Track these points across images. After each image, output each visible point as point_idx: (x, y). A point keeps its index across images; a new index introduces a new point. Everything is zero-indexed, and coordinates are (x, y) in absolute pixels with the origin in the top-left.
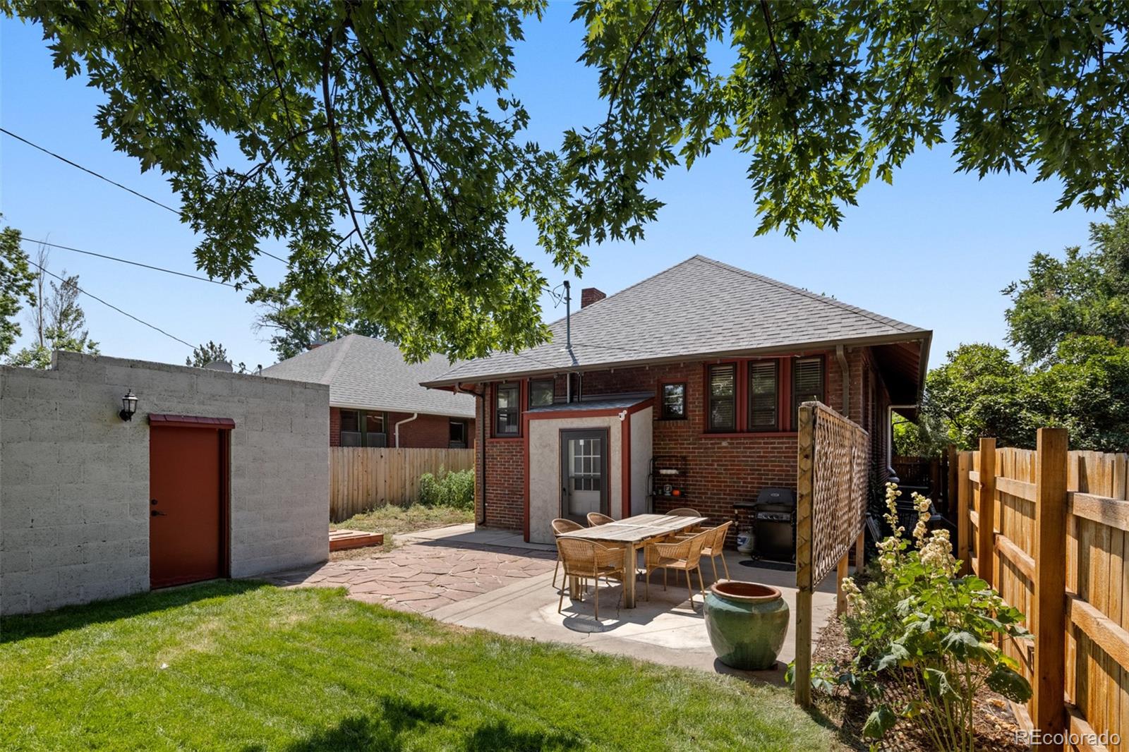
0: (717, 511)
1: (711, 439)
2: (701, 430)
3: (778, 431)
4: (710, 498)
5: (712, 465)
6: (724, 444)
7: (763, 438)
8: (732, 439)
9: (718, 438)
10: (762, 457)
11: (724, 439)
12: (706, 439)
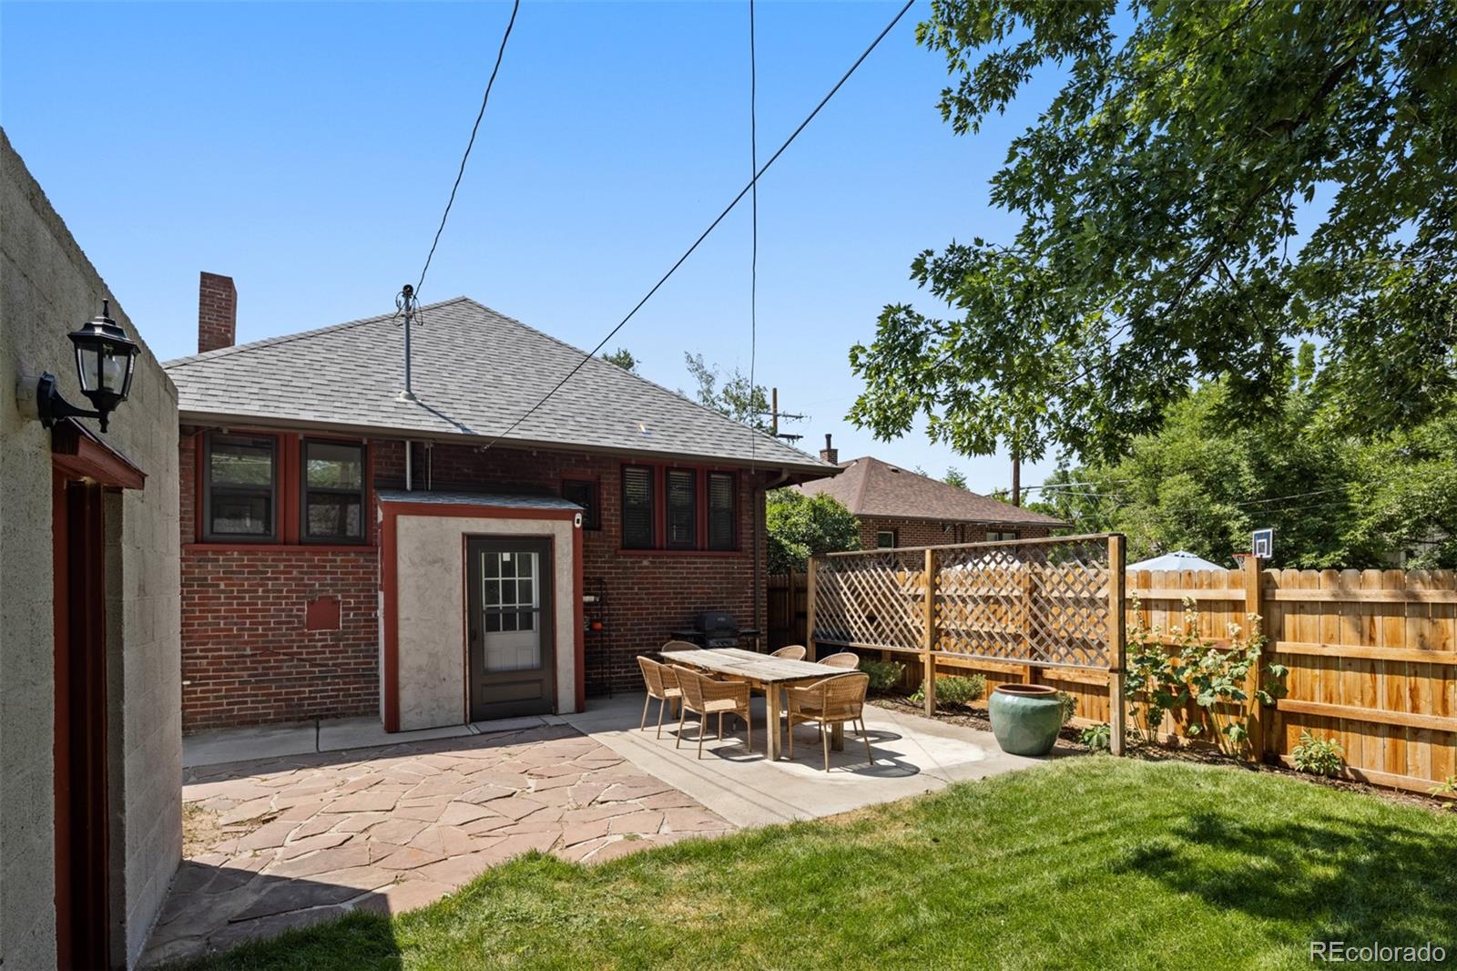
0: (638, 645)
1: (631, 556)
2: (619, 545)
3: (696, 549)
4: (629, 630)
5: (633, 589)
6: (645, 563)
7: (685, 557)
8: (654, 557)
9: (639, 556)
10: (685, 578)
11: (646, 557)
12: (625, 556)
